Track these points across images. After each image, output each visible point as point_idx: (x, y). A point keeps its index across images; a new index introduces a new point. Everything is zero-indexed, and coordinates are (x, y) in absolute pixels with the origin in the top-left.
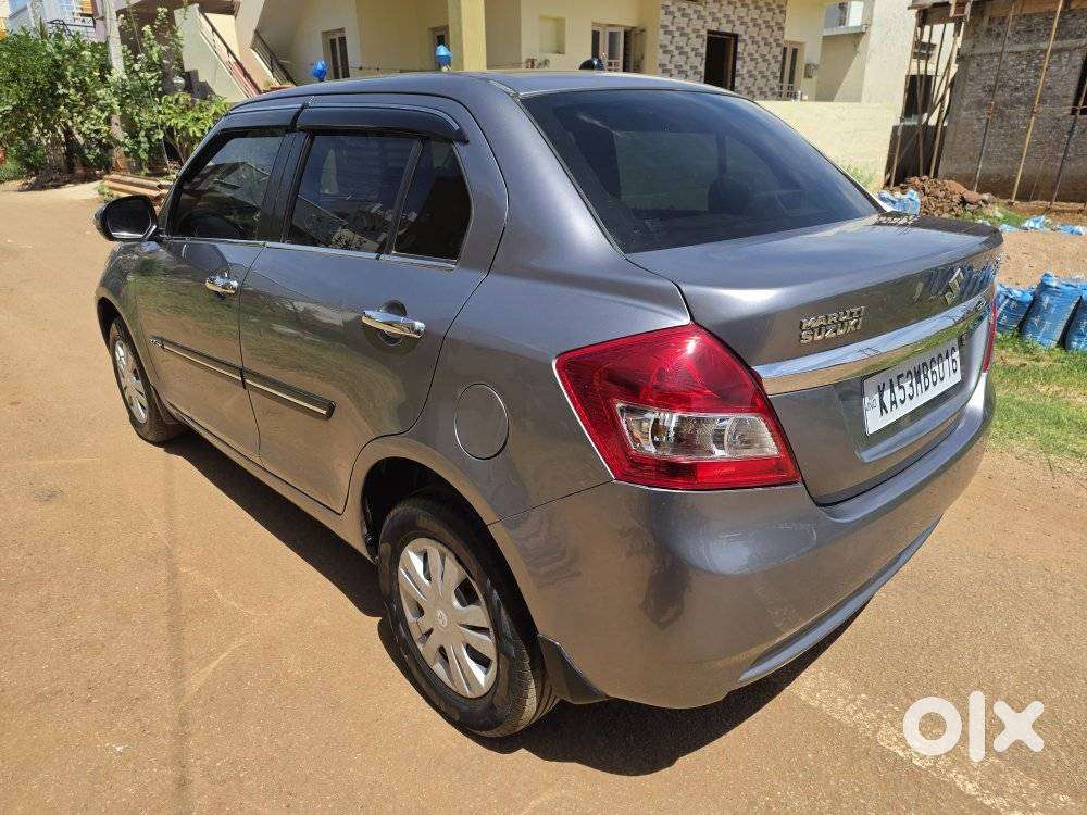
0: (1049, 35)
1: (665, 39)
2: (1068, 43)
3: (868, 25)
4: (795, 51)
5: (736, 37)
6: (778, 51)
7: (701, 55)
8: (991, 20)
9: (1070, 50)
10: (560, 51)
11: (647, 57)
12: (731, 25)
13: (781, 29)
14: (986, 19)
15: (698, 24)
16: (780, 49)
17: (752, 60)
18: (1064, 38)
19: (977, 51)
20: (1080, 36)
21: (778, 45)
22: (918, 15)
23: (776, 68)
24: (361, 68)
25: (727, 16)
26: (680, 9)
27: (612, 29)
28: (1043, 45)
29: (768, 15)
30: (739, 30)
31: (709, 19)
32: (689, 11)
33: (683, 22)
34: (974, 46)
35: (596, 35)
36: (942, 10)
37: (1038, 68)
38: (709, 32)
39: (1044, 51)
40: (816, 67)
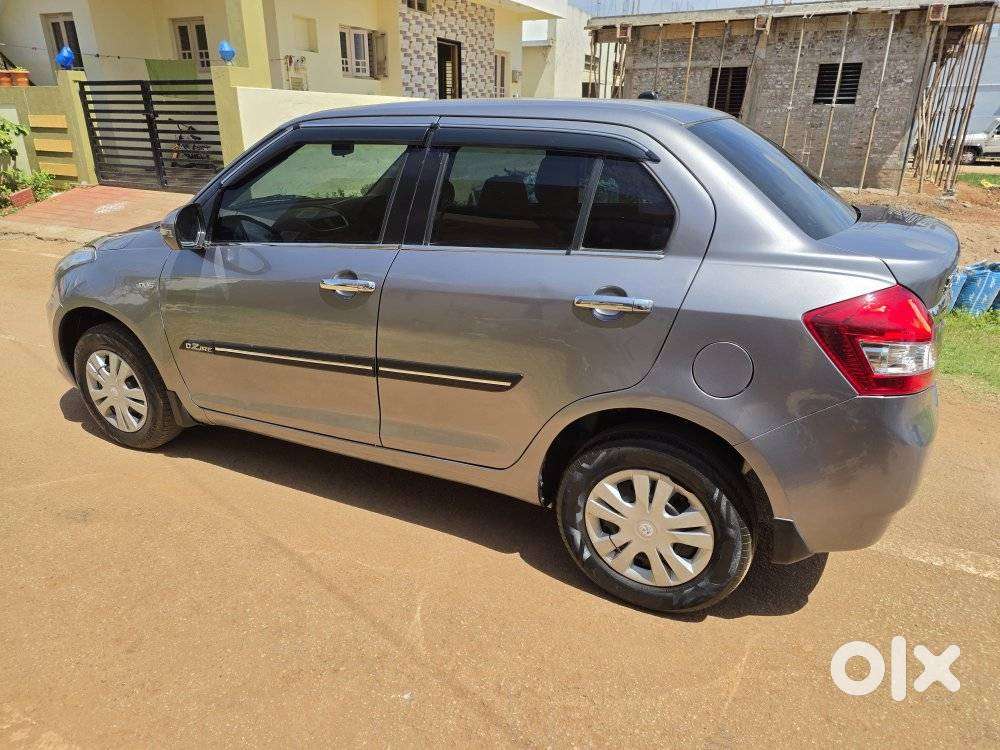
0: (686, 56)
1: (405, 44)
2: (700, 63)
3: (552, 39)
4: (503, 58)
5: (459, 44)
6: (491, 59)
7: (433, 59)
8: (645, 42)
9: (701, 69)
10: (313, 49)
11: (390, 60)
12: (454, 34)
13: (492, 39)
14: (641, 41)
15: (429, 31)
16: (492, 57)
17: (473, 65)
18: (696, 59)
19: (637, 66)
20: (706, 59)
21: (491, 54)
22: (590, 34)
23: (491, 72)
24: (98, 56)
25: (451, 26)
26: (414, 17)
27: (357, 32)
28: (683, 64)
29: (481, 28)
30: (461, 39)
31: (437, 27)
32: (422, 19)
33: (416, 29)
34: (635, 62)
35: (343, 36)
36: (609, 32)
37: (682, 82)
38: (439, 39)
39: (685, 69)
40: (520, 73)
